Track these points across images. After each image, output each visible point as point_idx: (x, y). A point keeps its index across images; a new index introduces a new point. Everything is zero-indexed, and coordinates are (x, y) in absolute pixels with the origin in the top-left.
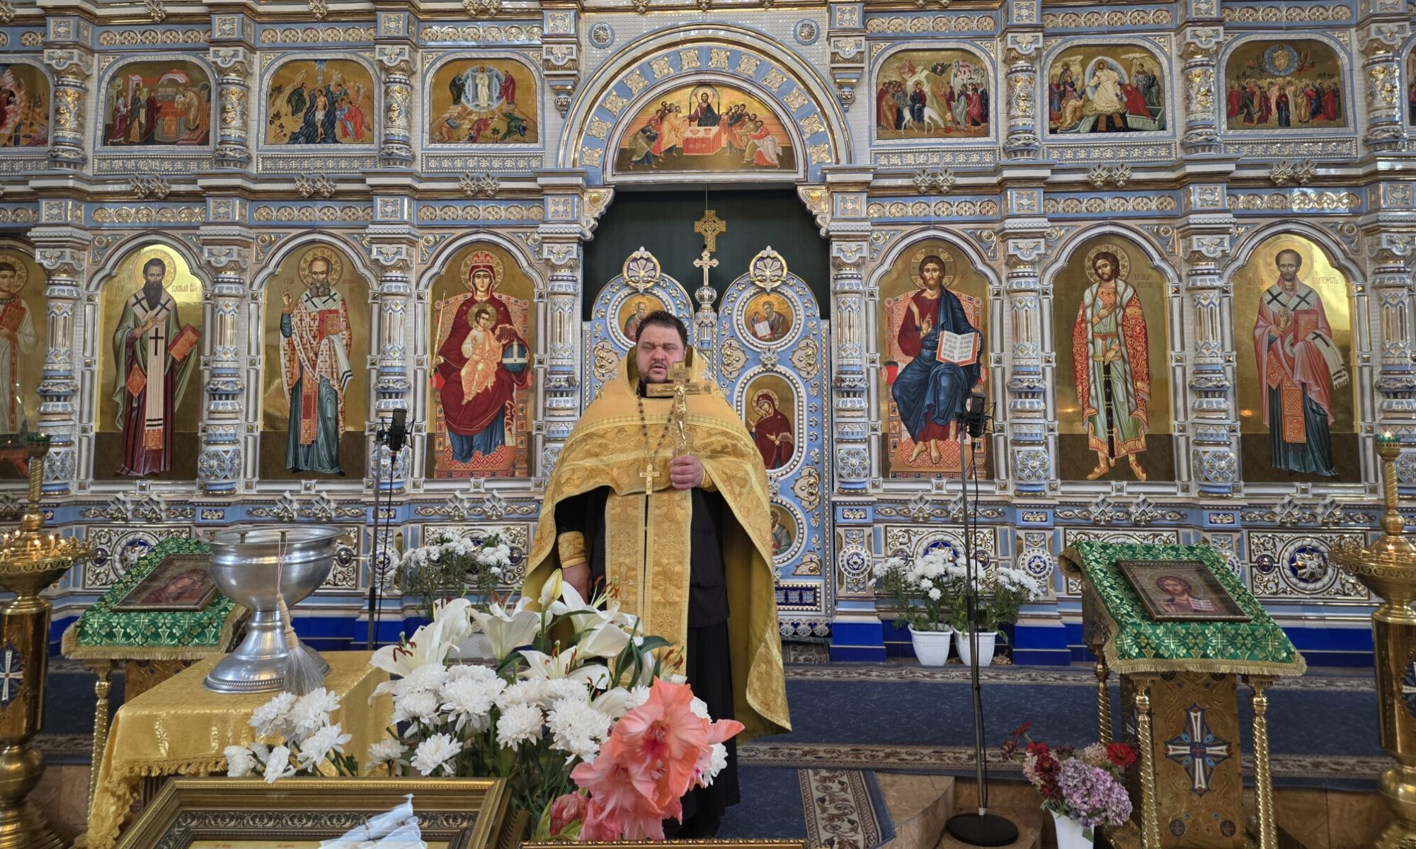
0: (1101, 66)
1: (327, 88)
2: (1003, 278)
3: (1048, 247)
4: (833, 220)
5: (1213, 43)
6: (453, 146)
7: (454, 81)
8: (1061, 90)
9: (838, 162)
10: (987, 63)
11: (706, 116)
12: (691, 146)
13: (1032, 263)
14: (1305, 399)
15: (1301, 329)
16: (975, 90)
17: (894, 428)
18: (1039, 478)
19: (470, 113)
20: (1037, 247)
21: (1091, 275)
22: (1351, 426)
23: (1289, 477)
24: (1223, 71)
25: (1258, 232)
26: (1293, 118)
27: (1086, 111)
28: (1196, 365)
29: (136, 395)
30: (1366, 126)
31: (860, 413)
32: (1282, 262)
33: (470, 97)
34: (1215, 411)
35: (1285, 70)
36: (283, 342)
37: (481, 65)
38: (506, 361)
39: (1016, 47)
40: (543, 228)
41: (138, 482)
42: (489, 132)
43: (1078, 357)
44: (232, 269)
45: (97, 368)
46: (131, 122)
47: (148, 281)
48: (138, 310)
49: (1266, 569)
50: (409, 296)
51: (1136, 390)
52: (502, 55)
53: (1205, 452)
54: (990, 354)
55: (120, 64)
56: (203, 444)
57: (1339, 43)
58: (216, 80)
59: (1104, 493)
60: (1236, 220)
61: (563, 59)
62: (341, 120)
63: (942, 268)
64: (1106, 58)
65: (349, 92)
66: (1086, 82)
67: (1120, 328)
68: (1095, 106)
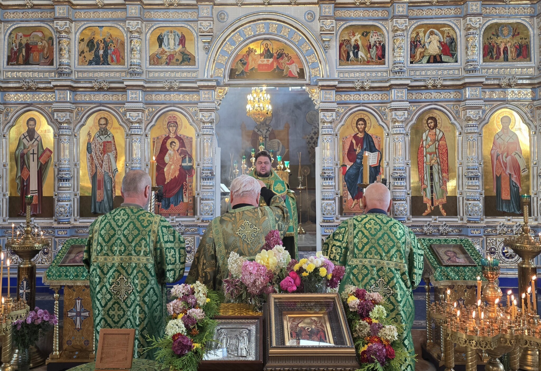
0: (432, 33)
1: (104, 39)
2: (390, 128)
3: (408, 114)
4: (321, 102)
5: (477, 24)
7: (159, 37)
8: (415, 44)
9: (323, 77)
10: (385, 32)
11: (268, 54)
12: (261, 68)
13: (402, 122)
14: (511, 181)
15: (510, 151)
16: (380, 44)
17: (345, 194)
18: (403, 215)
19: (166, 52)
20: (404, 115)
21: (426, 127)
22: (529, 192)
23: (503, 214)
24: (481, 36)
25: (493, 108)
26: (510, 57)
27: (425, 54)
28: (467, 166)
29: (25, 180)
30: (539, 61)
31: (332, 187)
32: (503, 121)
33: (166, 44)
34: (474, 186)
35: (507, 36)
36: (88, 155)
37: (171, 30)
38: (183, 164)
39: (397, 25)
40: (200, 105)
42: (174, 60)
43: (420, 163)
44: (67, 123)
45: (8, 167)
46: (19, 54)
47: (29, 128)
48: (25, 141)
49: (492, 253)
50: (142, 135)
51: (444, 177)
52: (180, 25)
53: (470, 204)
54: (384, 161)
55: (13, 27)
56: (56, 202)
57: (530, 25)
58: (56, 36)
59: (429, 221)
60: (484, 103)
61: (207, 28)
62: (110, 55)
63: (365, 124)
64: (434, 30)
65: (113, 41)
66: (426, 41)
67: (437, 150)
68: (429, 51)
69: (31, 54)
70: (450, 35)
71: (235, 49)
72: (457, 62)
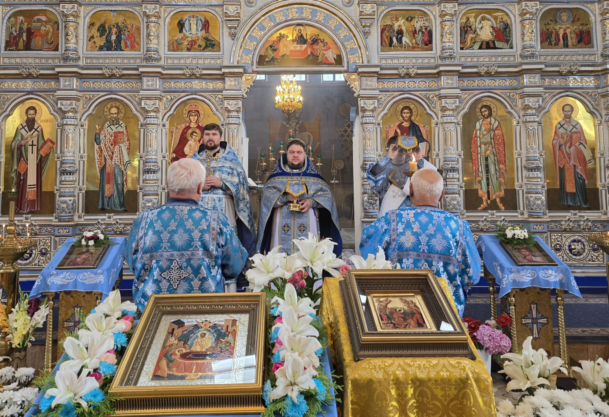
0: (483, 19)
1: (117, 24)
2: (439, 117)
3: (460, 103)
4: (361, 89)
5: (534, 9)
6: (180, 53)
7: (179, 22)
8: (465, 30)
9: (363, 63)
10: (432, 17)
11: (301, 40)
13: (453, 110)
14: (576, 173)
15: (574, 140)
16: (426, 29)
18: (456, 209)
19: (187, 37)
20: (455, 102)
21: (479, 115)
22: (596, 184)
23: (568, 208)
24: (539, 22)
25: (554, 96)
26: (570, 43)
27: (477, 40)
28: (527, 157)
29: (22, 173)
30: (602, 48)
32: (565, 110)
33: (187, 29)
34: (535, 178)
35: (566, 22)
36: (96, 147)
37: (194, 15)
39: (446, 9)
40: (225, 92)
41: (24, 216)
42: (196, 46)
43: (473, 153)
44: (72, 112)
45: (3, 160)
46: (19, 39)
47: (28, 117)
48: (23, 131)
49: (557, 250)
50: (159, 125)
51: (500, 169)
52: (203, 10)
53: (531, 197)
54: (433, 152)
55: (13, 11)
56: (57, 197)
57: (590, 10)
58: (62, 20)
59: (486, 216)
60: (544, 91)
61: (234, 12)
62: (124, 40)
63: (411, 112)
64: (486, 15)
65: (128, 26)
66: (477, 26)
67: (492, 140)
68: (481, 37)
69: (33, 39)
70: (504, 20)
71: (265, 35)
72: (512, 48)
